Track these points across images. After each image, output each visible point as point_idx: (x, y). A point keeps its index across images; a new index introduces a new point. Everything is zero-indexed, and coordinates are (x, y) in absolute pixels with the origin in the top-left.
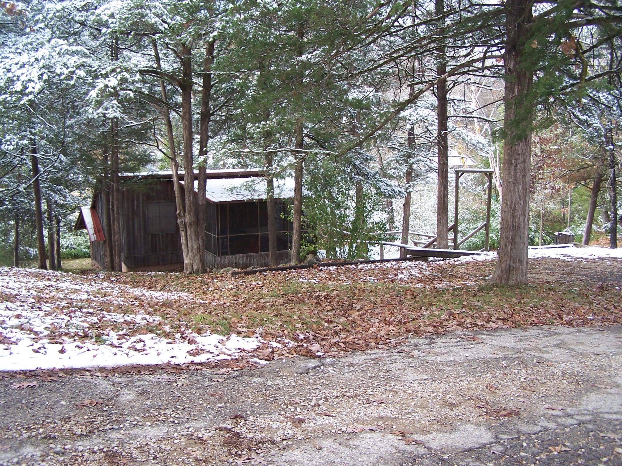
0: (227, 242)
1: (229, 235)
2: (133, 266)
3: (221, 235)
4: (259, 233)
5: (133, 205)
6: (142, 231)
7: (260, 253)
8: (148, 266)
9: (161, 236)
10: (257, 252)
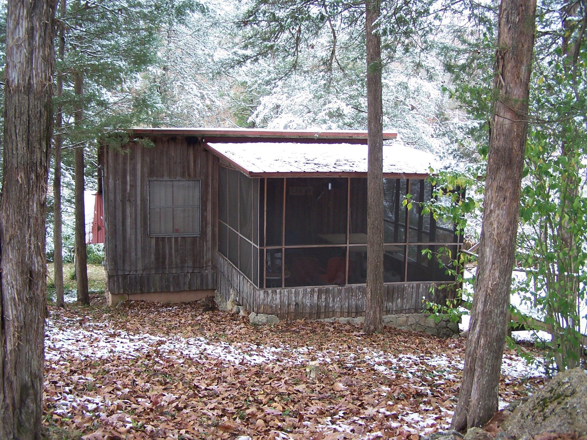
0: (281, 259)
1: (284, 247)
2: (122, 291)
3: (267, 245)
4: (348, 245)
5: (124, 182)
6: (139, 232)
7: (347, 285)
8: (149, 292)
9: (173, 241)
10: (342, 284)
